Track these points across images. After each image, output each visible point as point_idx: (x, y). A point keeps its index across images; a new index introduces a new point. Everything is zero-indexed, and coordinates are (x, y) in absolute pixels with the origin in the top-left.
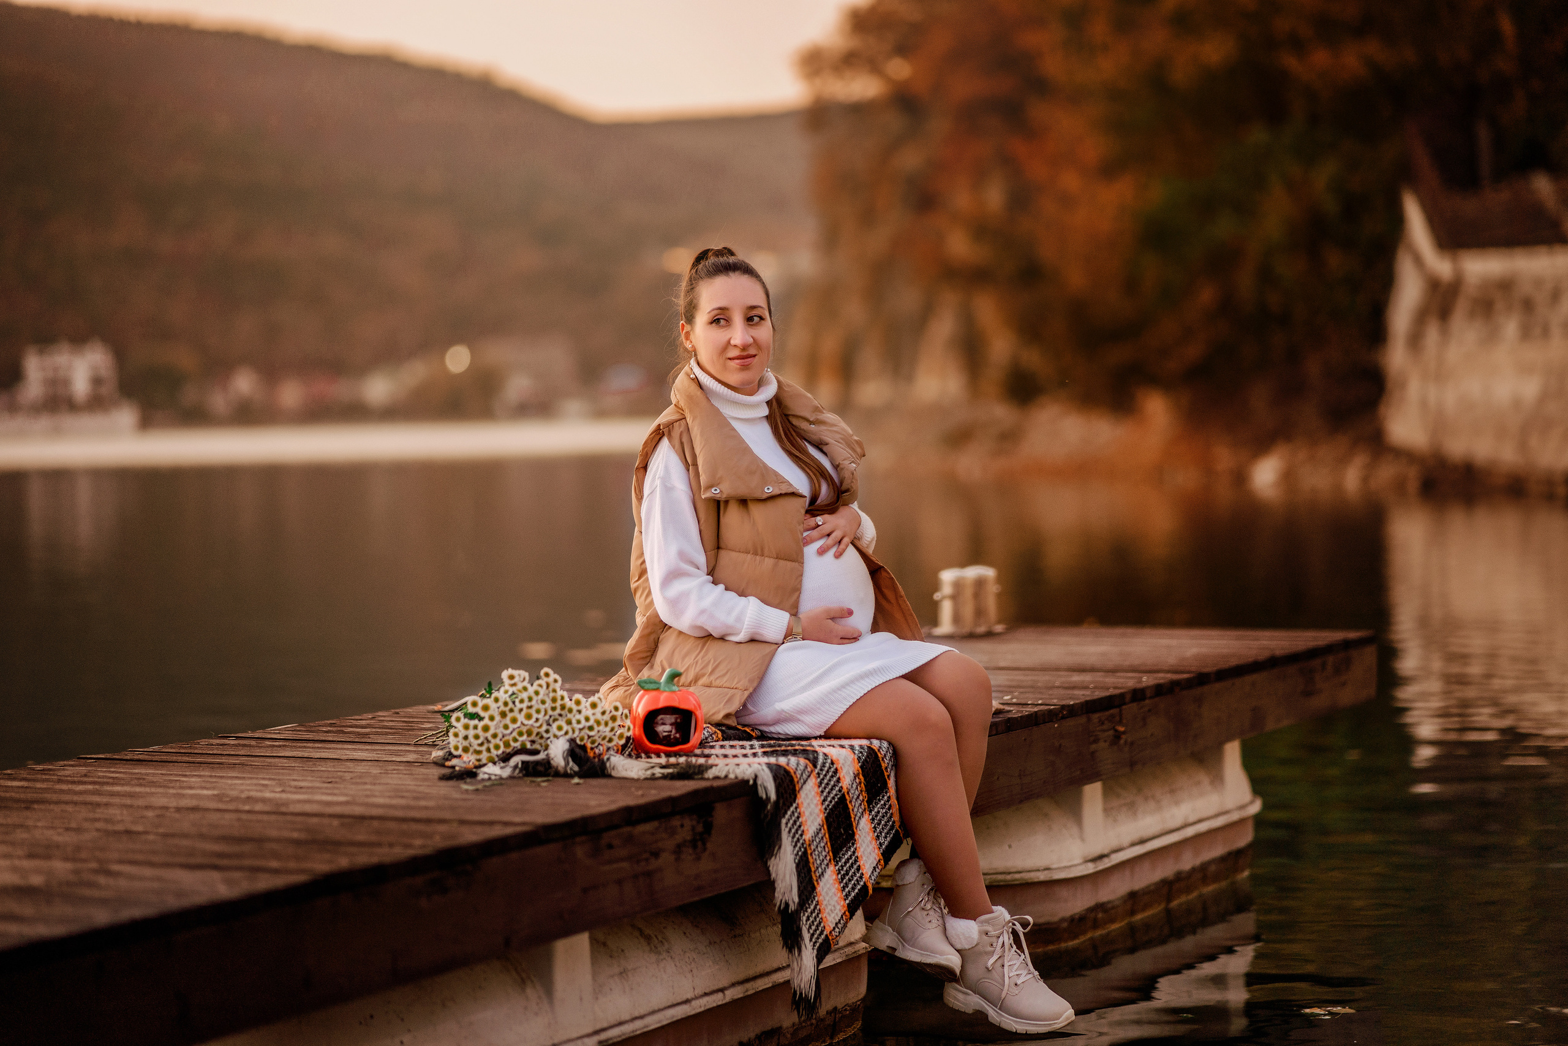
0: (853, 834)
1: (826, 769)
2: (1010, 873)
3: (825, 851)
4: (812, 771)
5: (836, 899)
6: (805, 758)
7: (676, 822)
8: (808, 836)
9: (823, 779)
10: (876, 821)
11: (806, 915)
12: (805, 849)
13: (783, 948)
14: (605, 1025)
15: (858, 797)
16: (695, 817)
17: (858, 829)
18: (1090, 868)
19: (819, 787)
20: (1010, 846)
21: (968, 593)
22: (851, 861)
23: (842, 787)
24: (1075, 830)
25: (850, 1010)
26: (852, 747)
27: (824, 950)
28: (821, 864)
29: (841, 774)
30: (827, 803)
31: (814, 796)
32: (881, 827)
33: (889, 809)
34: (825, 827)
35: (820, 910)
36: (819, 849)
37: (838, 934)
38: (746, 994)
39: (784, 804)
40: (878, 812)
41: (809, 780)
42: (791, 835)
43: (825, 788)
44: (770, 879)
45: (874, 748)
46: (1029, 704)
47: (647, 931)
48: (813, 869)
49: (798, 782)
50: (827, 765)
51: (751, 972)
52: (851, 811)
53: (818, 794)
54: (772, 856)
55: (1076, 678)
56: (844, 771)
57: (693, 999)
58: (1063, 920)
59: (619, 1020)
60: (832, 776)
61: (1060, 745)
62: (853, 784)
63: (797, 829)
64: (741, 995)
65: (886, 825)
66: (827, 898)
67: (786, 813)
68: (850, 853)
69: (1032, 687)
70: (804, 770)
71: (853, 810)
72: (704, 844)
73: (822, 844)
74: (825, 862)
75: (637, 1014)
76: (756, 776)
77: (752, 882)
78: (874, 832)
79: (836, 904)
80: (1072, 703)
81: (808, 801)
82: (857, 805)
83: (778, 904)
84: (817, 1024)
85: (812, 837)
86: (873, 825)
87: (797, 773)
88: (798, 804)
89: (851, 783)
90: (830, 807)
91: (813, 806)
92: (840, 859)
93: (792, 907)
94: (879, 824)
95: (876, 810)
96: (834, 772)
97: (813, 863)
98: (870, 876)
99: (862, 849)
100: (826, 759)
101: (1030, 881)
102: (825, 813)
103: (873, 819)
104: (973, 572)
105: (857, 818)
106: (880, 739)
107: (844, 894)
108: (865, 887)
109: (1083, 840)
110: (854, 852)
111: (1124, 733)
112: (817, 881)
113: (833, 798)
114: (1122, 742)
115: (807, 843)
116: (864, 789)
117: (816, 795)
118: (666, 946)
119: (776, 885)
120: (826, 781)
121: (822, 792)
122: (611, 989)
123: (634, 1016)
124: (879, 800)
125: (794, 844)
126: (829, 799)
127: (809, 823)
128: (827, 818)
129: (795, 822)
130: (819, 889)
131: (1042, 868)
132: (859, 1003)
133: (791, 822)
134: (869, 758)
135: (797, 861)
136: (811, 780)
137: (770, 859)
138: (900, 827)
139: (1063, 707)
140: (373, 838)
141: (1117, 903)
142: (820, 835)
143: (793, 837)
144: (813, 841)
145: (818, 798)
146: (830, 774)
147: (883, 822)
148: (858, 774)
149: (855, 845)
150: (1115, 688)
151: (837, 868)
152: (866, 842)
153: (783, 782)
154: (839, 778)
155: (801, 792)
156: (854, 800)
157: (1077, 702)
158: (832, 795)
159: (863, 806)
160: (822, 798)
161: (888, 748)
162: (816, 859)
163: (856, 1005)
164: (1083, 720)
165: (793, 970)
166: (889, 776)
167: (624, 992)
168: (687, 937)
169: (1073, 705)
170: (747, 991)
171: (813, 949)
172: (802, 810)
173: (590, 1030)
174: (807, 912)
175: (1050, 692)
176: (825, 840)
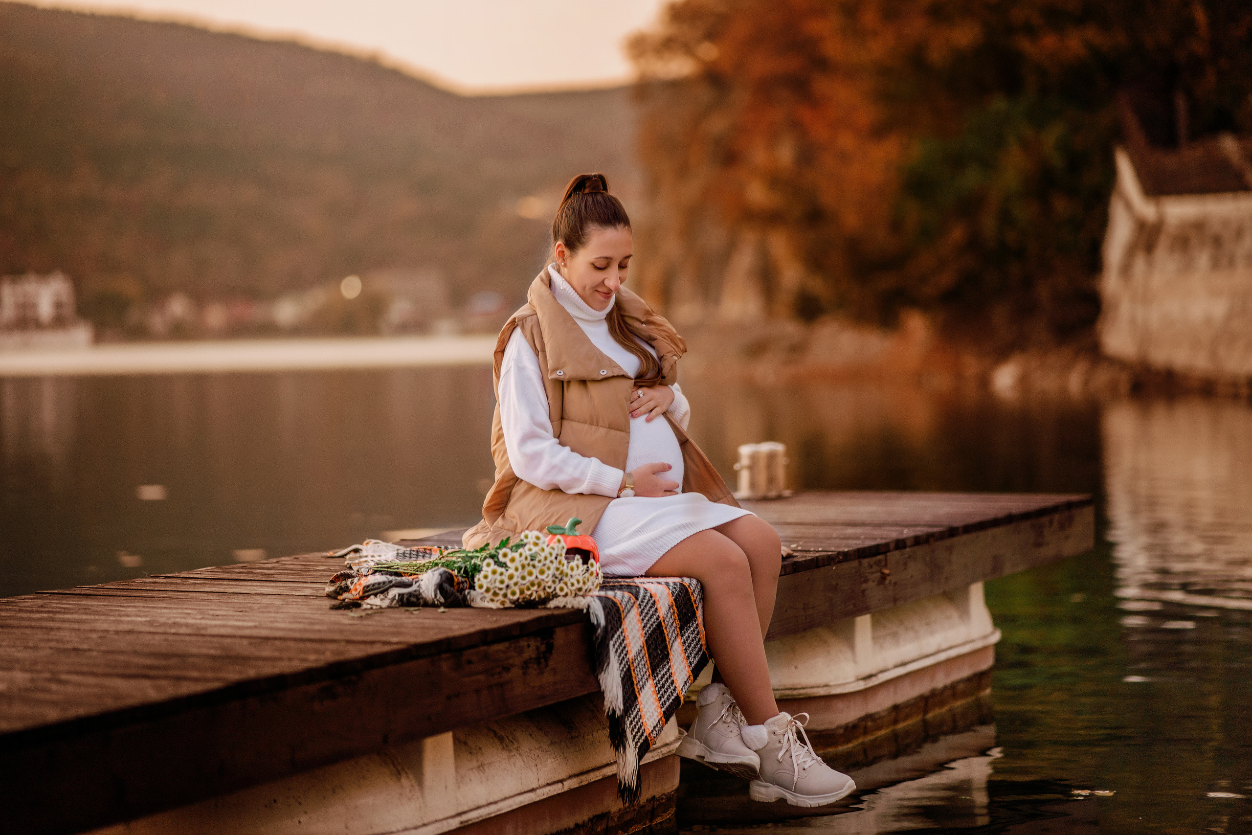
0: (668, 655)
1: (646, 601)
2: (796, 689)
3: (645, 668)
4: (634, 603)
5: (654, 707)
6: (629, 592)
7: (523, 643)
8: (631, 656)
9: (644, 609)
10: (687, 644)
11: (630, 719)
12: (629, 666)
13: (611, 746)
14: (466, 809)
15: (672, 624)
16: (539, 639)
17: (672, 651)
18: (862, 685)
19: (640, 615)
20: (796, 667)
21: (762, 464)
22: (666, 677)
23: (659, 616)
24: (849, 654)
25: (666, 798)
26: (667, 584)
27: (644, 748)
28: (642, 678)
29: (658, 605)
30: (646, 629)
31: (637, 623)
32: (691, 649)
33: (698, 634)
34: (645, 648)
35: (641, 716)
36: (641, 666)
37: (655, 736)
38: (581, 784)
39: (612, 629)
40: (689, 637)
41: (632, 610)
42: (618, 654)
43: (645, 617)
44: (601, 690)
45: (685, 584)
46: (812, 551)
47: (501, 733)
48: (635, 683)
49: (623, 611)
50: (647, 598)
51: (586, 767)
52: (666, 636)
53: (639, 621)
54: (602, 671)
55: (850, 531)
56: (661, 603)
57: (537, 788)
58: (839, 727)
59: (477, 805)
60: (651, 607)
61: (837, 585)
62: (668, 613)
63: (623, 650)
64: (577, 786)
65: (695, 647)
66: (647, 707)
67: (613, 636)
68: (665, 670)
69: (814, 538)
70: (628, 602)
71: (668, 635)
72: (546, 661)
73: (643, 663)
74: (645, 677)
75: (492, 800)
76: (589, 606)
77: (585, 693)
78: (685, 653)
79: (654, 711)
80: (846, 550)
81: (631, 627)
82: (671, 631)
83: (607, 711)
84: (639, 810)
85: (635, 656)
86: (684, 647)
87: (622, 604)
88: (623, 629)
89: (666, 613)
90: (649, 632)
91: (635, 631)
92: (657, 675)
93: (618, 713)
94: (689, 647)
95: (687, 635)
96: (652, 604)
97: (636, 677)
98: (682, 689)
99: (675, 667)
100: (646, 593)
101: (812, 695)
102: (645, 637)
103: (684, 643)
104: (766, 447)
105: (671, 642)
106: (690, 577)
107: (661, 703)
108: (678, 697)
109: (855, 662)
110: (669, 669)
111: (888, 575)
112: (638, 692)
113: (652, 625)
114: (887, 582)
115: (631, 661)
116: (677, 618)
117: (638, 622)
118: (516, 745)
119: (605, 695)
120: (645, 611)
121: (643, 620)
122: (471, 780)
123: (489, 802)
124: (690, 627)
125: (619, 662)
126: (648, 626)
127: (632, 645)
128: (646, 641)
129: (621, 644)
130: (640, 699)
131: (822, 685)
132: (673, 793)
133: (618, 643)
134: (681, 592)
135: (622, 676)
136: (634, 610)
137: (600, 674)
138: (706, 649)
139: (839, 553)
140: (276, 654)
141: (883, 714)
142: (641, 655)
143: (619, 657)
144: (635, 660)
145: (639, 625)
146: (650, 605)
147: (692, 645)
148: (672, 605)
149: (669, 664)
150: (882, 538)
151: (655, 681)
152: (679, 661)
153: (611, 611)
154: (657, 609)
155: (626, 620)
156: (669, 627)
157: (851, 549)
158: (651, 623)
159: (676, 632)
160: (643, 625)
161: (697, 585)
162: (637, 674)
163: (671, 795)
164: (855, 563)
165: (619, 765)
166: (697, 607)
167: (482, 782)
168: (533, 738)
169: (848, 552)
170: (581, 782)
171: (635, 747)
172: (627, 634)
173: (453, 813)
174: (630, 717)
175: (829, 542)
176: (645, 659)
